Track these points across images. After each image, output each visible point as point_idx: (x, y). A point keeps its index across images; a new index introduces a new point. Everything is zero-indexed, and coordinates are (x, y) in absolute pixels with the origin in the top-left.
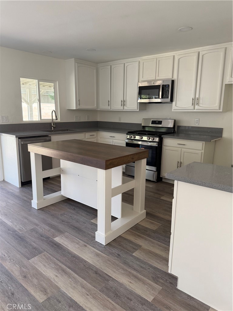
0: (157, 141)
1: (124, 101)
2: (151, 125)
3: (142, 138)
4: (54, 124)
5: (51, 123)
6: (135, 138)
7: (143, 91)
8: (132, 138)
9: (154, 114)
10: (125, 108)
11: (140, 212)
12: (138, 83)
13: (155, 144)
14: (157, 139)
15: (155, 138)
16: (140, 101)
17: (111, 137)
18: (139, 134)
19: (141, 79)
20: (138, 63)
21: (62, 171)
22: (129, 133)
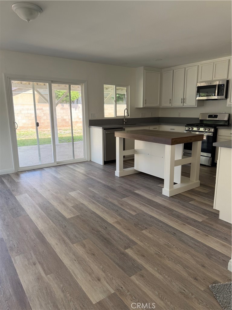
0: (212, 131)
1: (184, 99)
2: (208, 119)
3: (199, 129)
4: (125, 120)
5: (123, 119)
6: (193, 129)
7: (201, 90)
8: (190, 130)
9: (210, 109)
10: (185, 104)
11: (195, 181)
12: (197, 84)
13: (211, 134)
14: (212, 130)
15: (211, 129)
16: (199, 98)
17: (171, 129)
18: (196, 126)
19: (199, 80)
20: (197, 67)
21: (136, 152)
22: (188, 125)
